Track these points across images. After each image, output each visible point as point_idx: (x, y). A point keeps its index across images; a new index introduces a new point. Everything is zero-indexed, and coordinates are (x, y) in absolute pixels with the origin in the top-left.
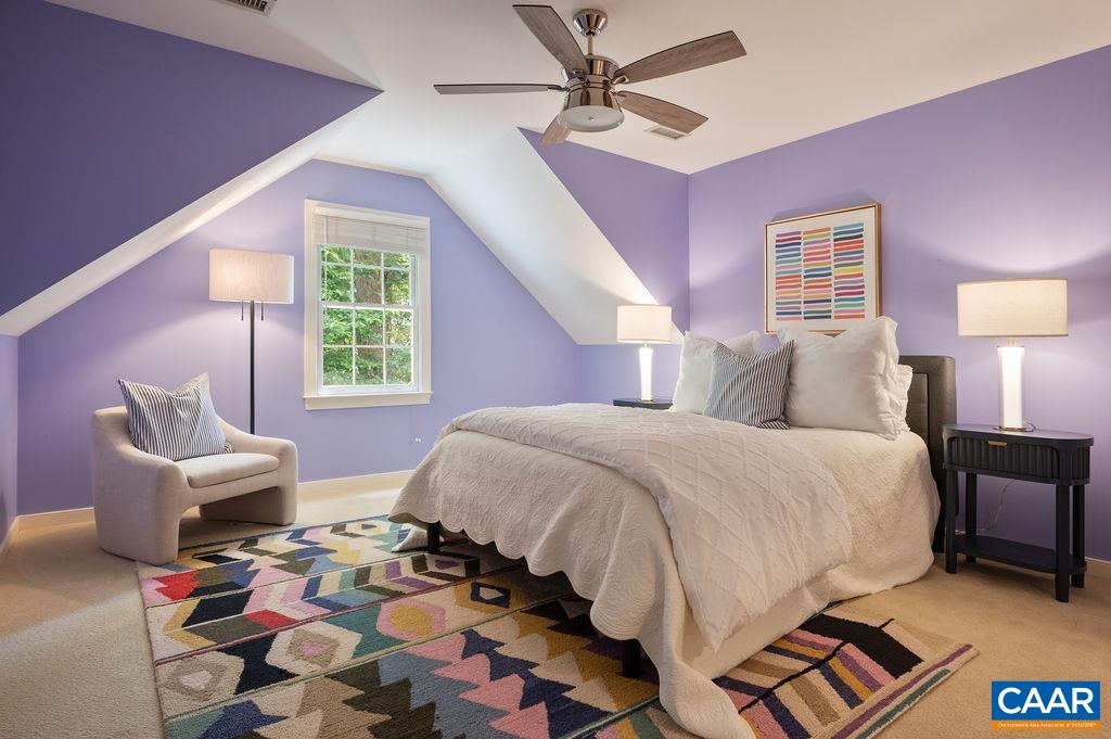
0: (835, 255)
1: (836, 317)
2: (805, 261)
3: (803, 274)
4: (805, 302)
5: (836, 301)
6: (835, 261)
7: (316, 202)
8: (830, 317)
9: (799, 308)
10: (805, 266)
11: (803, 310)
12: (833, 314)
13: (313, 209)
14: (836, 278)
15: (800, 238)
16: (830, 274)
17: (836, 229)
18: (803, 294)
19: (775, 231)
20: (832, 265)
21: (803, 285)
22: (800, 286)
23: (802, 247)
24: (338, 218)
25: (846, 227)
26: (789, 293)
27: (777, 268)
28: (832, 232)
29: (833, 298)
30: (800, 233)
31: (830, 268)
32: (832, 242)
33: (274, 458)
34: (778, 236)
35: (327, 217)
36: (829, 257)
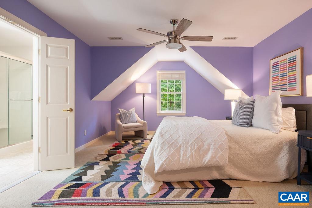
0: (288, 68)
1: (288, 90)
2: (280, 71)
3: (279, 76)
4: (280, 86)
5: (288, 84)
6: (288, 70)
7: (159, 71)
8: (286, 90)
9: (278, 88)
10: (280, 73)
11: (279, 88)
12: (287, 89)
13: (158, 72)
14: (289, 76)
15: (279, 63)
16: (287, 75)
17: (288, 59)
18: (279, 83)
19: (272, 62)
20: (287, 72)
21: (279, 80)
22: (278, 80)
23: (279, 66)
24: (163, 74)
25: (291, 58)
26: (276, 83)
27: (273, 74)
28: (288, 60)
29: (288, 83)
30: (278, 62)
31: (287, 73)
32: (287, 64)
33: (142, 125)
34: (273, 63)
35: (161, 74)
36: (287, 69)
